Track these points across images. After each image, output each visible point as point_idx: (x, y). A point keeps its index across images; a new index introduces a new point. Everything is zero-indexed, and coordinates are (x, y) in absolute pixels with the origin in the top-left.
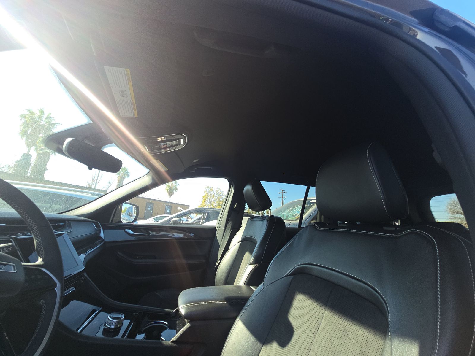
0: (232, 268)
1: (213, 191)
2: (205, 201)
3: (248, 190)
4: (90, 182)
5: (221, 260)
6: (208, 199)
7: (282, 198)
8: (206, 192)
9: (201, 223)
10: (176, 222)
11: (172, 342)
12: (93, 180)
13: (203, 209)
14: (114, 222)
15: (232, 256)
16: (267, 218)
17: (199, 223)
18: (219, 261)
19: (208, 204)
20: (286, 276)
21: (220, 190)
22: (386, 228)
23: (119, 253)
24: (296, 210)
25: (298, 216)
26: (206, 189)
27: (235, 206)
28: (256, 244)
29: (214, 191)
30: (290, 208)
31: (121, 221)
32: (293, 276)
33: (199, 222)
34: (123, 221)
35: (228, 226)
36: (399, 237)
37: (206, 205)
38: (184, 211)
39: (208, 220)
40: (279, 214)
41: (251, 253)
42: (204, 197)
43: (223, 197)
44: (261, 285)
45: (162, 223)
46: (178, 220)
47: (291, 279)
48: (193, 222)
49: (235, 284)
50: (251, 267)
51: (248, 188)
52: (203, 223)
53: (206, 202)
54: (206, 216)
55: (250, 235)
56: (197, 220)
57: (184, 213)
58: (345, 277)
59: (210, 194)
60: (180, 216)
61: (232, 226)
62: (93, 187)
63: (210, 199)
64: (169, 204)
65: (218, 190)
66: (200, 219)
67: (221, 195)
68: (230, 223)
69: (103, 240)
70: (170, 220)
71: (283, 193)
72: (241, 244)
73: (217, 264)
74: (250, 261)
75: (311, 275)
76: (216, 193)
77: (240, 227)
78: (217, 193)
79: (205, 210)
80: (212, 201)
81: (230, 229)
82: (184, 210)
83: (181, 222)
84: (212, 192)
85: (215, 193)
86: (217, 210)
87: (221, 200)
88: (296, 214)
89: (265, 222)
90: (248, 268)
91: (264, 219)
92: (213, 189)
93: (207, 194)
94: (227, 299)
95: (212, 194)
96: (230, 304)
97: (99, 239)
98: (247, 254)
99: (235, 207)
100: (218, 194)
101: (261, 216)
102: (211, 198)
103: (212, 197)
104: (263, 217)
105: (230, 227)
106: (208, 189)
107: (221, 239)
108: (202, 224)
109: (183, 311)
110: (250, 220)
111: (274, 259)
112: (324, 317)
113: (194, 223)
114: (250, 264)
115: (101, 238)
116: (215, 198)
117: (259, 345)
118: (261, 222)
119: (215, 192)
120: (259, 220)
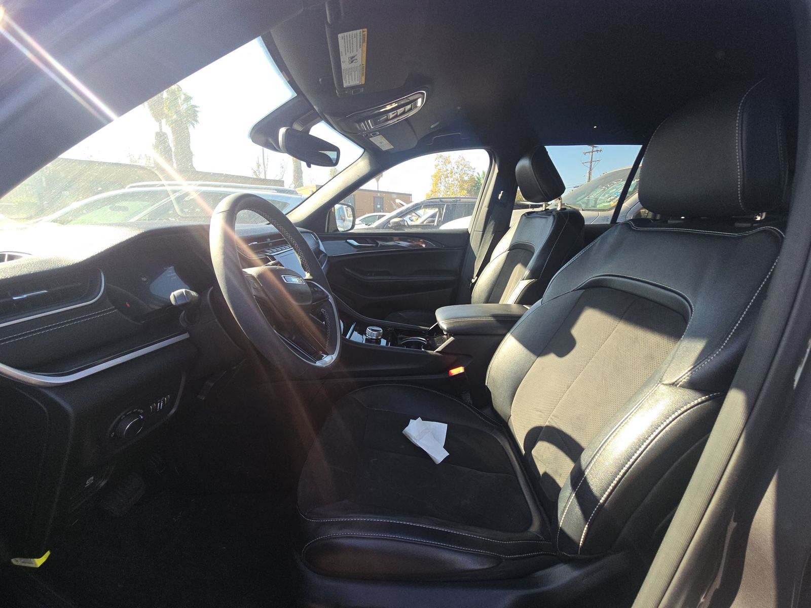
0: (495, 285)
1: (450, 162)
2: (436, 184)
3: (523, 168)
4: (255, 169)
5: (478, 275)
6: (442, 180)
7: (589, 164)
8: (439, 167)
9: (435, 224)
10: (398, 225)
11: (436, 352)
12: (259, 166)
13: (438, 200)
14: (330, 231)
15: (494, 270)
16: (554, 213)
17: (433, 224)
18: (476, 277)
19: (442, 188)
20: (573, 291)
21: (463, 159)
22: (738, 225)
23: (347, 269)
24: (614, 190)
25: (614, 203)
26: (437, 161)
27: (500, 195)
28: (533, 253)
29: (453, 162)
30: (603, 186)
31: (338, 230)
32: (584, 290)
33: (433, 221)
34: (340, 229)
35: (487, 228)
36: (745, 236)
37: (439, 191)
38: (406, 206)
39: (449, 218)
40: (578, 199)
41: (525, 265)
42: (435, 176)
43: (469, 172)
44: (538, 301)
45: (377, 228)
46: (401, 221)
47: (581, 293)
48: (423, 222)
49: (500, 303)
50: (524, 284)
51: (524, 164)
52: (441, 223)
53: (440, 185)
54: (444, 211)
55: (524, 239)
56: (428, 218)
57: (408, 209)
58: (652, 287)
59: (445, 169)
60: (402, 215)
61: (494, 228)
62: (262, 176)
63: (447, 179)
64: (379, 195)
65: (460, 160)
66: (433, 216)
67: (466, 169)
68: (491, 223)
69: (326, 255)
70: (388, 221)
71: (592, 152)
72: (509, 253)
73: (473, 281)
74: (523, 275)
75: (611, 288)
76: (456, 167)
77: (507, 228)
78: (458, 167)
79: (441, 201)
80: (450, 182)
81: (491, 233)
82: (407, 204)
83: (406, 224)
84: (449, 166)
85: (454, 168)
86: (462, 200)
87: (466, 178)
88: (612, 198)
89: (551, 219)
90: (520, 285)
91: (550, 215)
92: (451, 159)
93: (439, 169)
94: (494, 316)
95: (449, 169)
96: (499, 321)
97: (321, 254)
98: (518, 268)
99: (499, 198)
100: (460, 168)
101: (544, 209)
102: (448, 177)
103: (449, 175)
104: (547, 212)
105: (492, 230)
106: (441, 160)
107: (477, 248)
108: (438, 225)
109: (444, 325)
110: (524, 217)
111: (559, 271)
112: (616, 329)
113: (425, 223)
114: (523, 280)
115: (322, 251)
116: (454, 176)
117: (533, 357)
118: (544, 220)
119: (454, 165)
120: (541, 217)
